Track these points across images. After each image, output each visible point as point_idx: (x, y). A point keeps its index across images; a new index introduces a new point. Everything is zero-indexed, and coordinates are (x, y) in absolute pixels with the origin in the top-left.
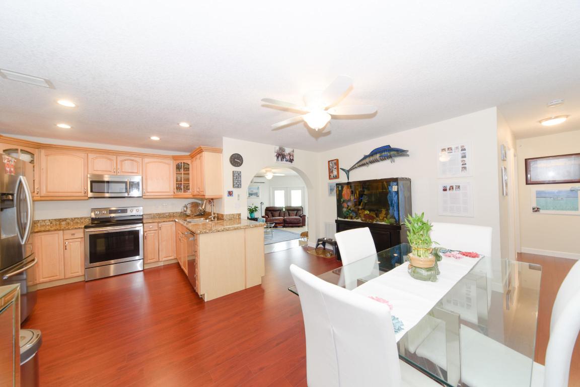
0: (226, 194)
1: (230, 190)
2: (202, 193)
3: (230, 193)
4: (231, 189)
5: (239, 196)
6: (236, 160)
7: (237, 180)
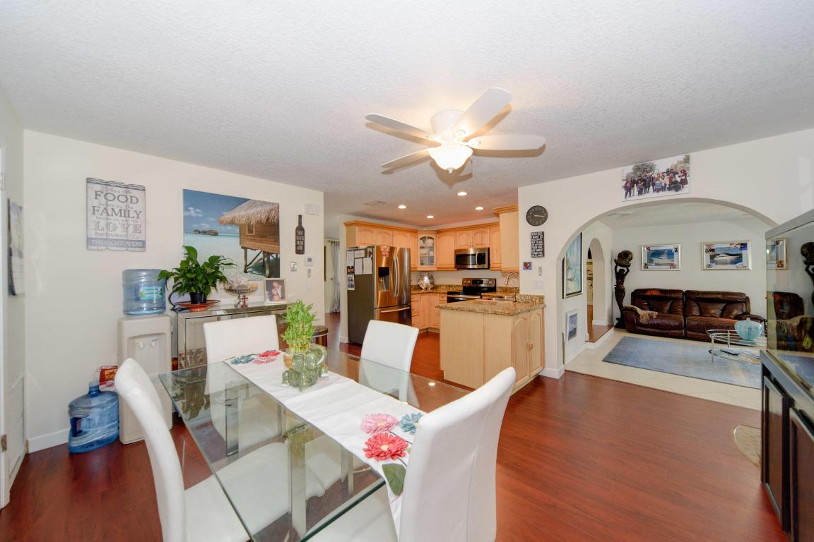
0: (521, 266)
1: (527, 261)
2: (499, 265)
3: (527, 266)
4: (528, 259)
5: (540, 268)
6: (537, 215)
7: (538, 245)
